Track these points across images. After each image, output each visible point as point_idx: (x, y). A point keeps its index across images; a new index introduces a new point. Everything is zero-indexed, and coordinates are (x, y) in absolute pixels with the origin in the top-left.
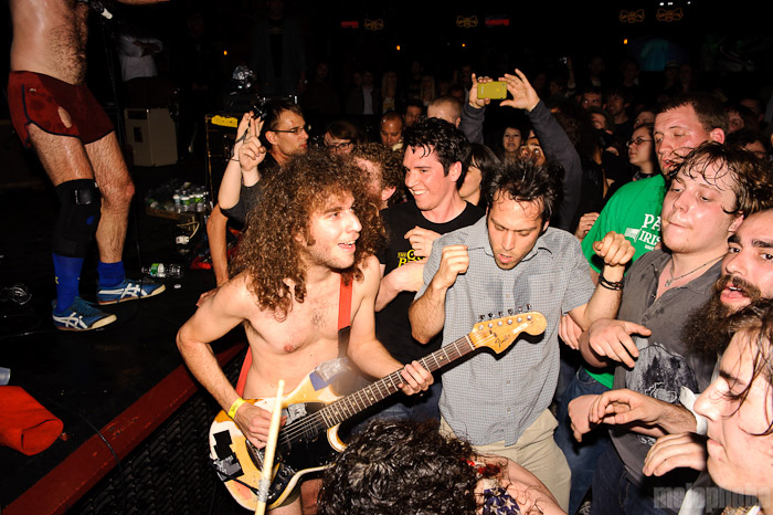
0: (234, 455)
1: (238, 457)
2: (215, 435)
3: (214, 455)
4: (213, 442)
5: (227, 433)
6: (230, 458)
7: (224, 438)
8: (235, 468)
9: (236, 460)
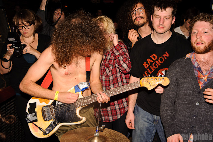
0: (36, 113)
1: (37, 114)
2: (30, 104)
3: (27, 111)
4: (28, 106)
5: (35, 104)
6: (34, 114)
7: (34, 105)
8: (35, 118)
9: (36, 115)
